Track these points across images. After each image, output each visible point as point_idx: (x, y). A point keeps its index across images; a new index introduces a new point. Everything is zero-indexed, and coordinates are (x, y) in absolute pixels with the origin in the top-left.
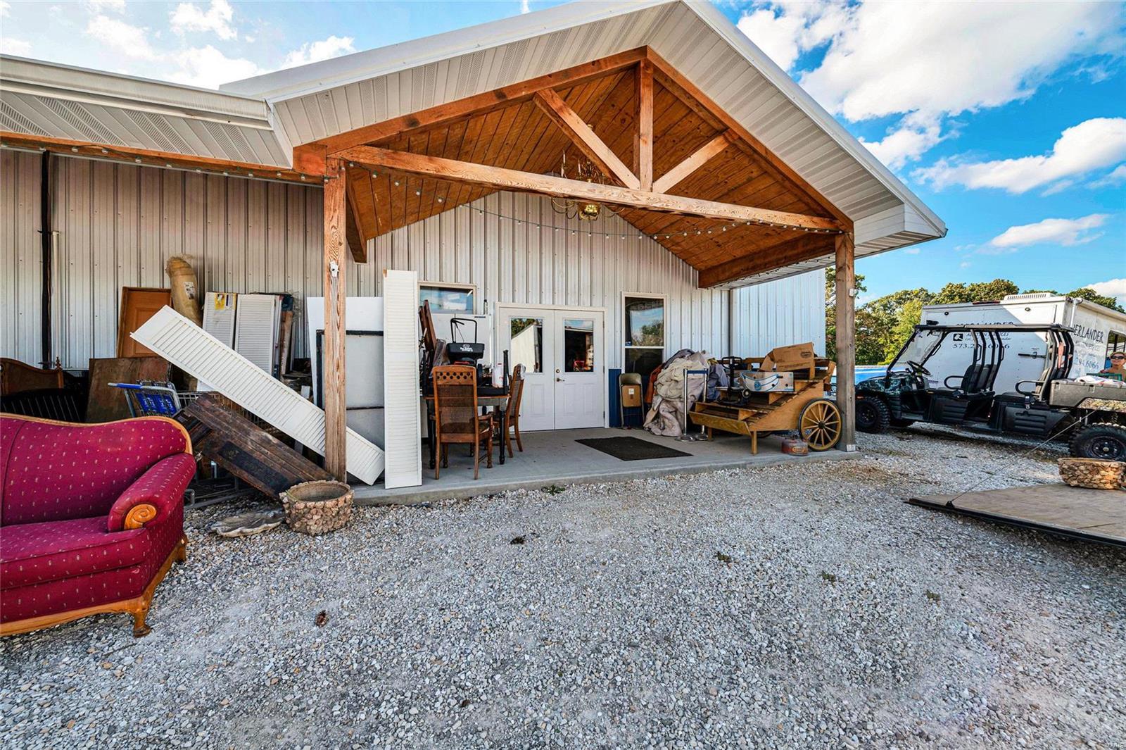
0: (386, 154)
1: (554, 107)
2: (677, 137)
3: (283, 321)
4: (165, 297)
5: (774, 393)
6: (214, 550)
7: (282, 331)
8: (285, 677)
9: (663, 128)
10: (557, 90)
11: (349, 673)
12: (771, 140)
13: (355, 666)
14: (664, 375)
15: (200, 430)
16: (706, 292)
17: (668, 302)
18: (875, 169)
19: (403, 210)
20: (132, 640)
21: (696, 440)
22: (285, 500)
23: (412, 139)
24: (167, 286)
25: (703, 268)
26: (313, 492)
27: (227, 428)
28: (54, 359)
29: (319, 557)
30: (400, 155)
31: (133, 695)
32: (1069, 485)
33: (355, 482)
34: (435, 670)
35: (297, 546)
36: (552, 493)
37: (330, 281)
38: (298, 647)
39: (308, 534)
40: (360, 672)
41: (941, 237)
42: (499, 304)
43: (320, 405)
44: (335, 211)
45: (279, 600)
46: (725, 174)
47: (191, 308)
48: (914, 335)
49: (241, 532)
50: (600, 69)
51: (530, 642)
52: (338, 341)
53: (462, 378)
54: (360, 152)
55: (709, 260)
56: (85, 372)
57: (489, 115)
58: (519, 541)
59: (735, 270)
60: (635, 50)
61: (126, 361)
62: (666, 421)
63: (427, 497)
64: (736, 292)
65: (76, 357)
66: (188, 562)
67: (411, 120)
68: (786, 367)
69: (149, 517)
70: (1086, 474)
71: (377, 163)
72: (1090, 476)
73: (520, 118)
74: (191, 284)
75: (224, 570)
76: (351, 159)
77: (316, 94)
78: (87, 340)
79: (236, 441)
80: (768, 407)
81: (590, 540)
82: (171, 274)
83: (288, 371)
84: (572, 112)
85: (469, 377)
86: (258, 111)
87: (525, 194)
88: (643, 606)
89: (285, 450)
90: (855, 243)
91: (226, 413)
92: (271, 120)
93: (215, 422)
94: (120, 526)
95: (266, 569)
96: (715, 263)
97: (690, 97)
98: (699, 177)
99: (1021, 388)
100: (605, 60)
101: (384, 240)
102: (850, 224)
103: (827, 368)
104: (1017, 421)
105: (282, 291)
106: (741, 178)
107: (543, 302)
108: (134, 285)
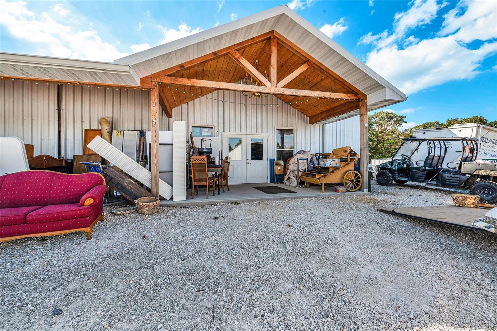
0: (172, 79)
1: (236, 57)
2: (291, 64)
3: (140, 140)
4: (99, 132)
5: (331, 167)
6: (113, 218)
7: (140, 144)
8: (131, 251)
9: (285, 61)
10: (237, 50)
11: (150, 251)
12: (328, 64)
13: (152, 250)
14: (292, 161)
15: (109, 178)
16: (312, 126)
17: (295, 131)
18: (371, 74)
19: (184, 97)
20: (86, 240)
21: (303, 187)
22: (136, 202)
23: (183, 72)
24: (100, 128)
25: (311, 116)
26: (146, 201)
27: (117, 178)
28: (62, 156)
29: (146, 221)
30: (177, 79)
31: (86, 253)
32: (456, 206)
33: (162, 199)
34: (177, 252)
35: (139, 218)
36: (235, 204)
37: (153, 126)
38: (136, 244)
39: (144, 214)
40: (153, 251)
41: (404, 101)
42: (223, 133)
43: (150, 171)
44: (154, 100)
45: (132, 233)
46: (312, 78)
47: (108, 136)
48: (403, 143)
49: (122, 213)
50: (254, 41)
51: (210, 246)
52: (156, 147)
53: (201, 161)
54: (163, 79)
55: (312, 112)
56: (72, 160)
57: (212, 61)
58: (216, 218)
59: (323, 116)
60: (269, 32)
61: (86, 156)
62: (292, 180)
63: (188, 205)
64: (326, 126)
65: (69, 155)
66: (104, 221)
67: (182, 66)
68: (338, 157)
69: (91, 203)
70: (462, 201)
71: (170, 82)
72: (463, 201)
73: (225, 61)
74: (108, 128)
75: (115, 224)
76: (160, 82)
77: (146, 61)
78: (73, 149)
79: (120, 182)
80: (329, 173)
81: (242, 219)
82: (101, 124)
83: (142, 159)
84: (244, 59)
85: (204, 160)
86: (127, 69)
87: (228, 91)
88: (252, 238)
89: (137, 186)
90: (368, 104)
91: (117, 173)
92: (131, 71)
93: (114, 175)
94: (83, 205)
95: (129, 224)
96: (315, 114)
97: (293, 49)
98: (302, 79)
99: (450, 166)
100: (257, 37)
101: (178, 109)
102: (365, 96)
103: (355, 157)
104: (447, 180)
105: (140, 129)
106: (319, 79)
107: (242, 131)
108: (88, 128)
